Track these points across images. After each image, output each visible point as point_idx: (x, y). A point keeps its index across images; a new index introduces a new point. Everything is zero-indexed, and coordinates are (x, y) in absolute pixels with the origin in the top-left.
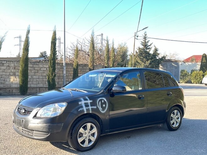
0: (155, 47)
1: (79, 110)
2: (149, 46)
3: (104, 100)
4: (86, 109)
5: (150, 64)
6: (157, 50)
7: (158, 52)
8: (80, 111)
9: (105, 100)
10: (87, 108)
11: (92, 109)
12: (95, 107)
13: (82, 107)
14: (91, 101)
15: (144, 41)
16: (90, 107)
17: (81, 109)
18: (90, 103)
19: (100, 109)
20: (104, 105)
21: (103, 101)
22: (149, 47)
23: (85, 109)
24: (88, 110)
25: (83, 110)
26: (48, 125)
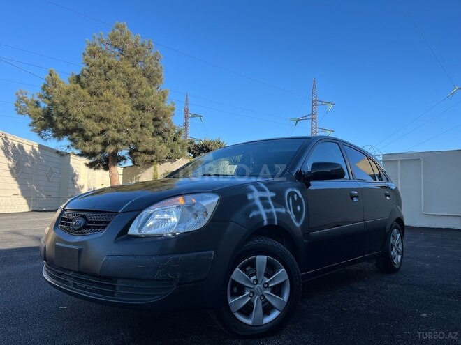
1: (251, 216)
3: (298, 195)
4: (267, 214)
8: (253, 217)
10: (269, 211)
11: (278, 214)
12: (283, 211)
13: (256, 208)
14: (273, 194)
16: (274, 210)
17: (254, 213)
18: (272, 198)
19: (293, 216)
20: (299, 208)
21: (296, 198)
23: (263, 212)
24: (269, 215)
25: (260, 216)
26: (170, 257)
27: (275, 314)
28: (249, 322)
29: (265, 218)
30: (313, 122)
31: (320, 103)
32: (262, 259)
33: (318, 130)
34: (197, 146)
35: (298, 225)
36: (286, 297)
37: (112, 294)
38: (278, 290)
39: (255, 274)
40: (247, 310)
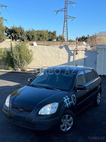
9: (75, 96)
13: (66, 104)
14: (69, 98)
16: (69, 103)
17: (66, 106)
24: (69, 105)
25: (67, 106)
26: (50, 120)
27: (70, 128)
28: (64, 130)
29: (68, 106)
30: (66, 13)
31: (69, 3)
32: (67, 116)
33: (68, 17)
34: (9, 30)
35: (74, 104)
36: (72, 124)
37: (35, 128)
38: (70, 122)
39: (65, 119)
40: (63, 128)
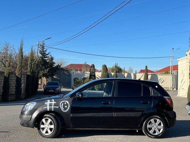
0: (51, 56)
2: (47, 54)
3: (67, 103)
5: (48, 72)
6: (53, 59)
7: (54, 61)
11: (54, 108)
12: (58, 107)
14: (55, 103)
15: (42, 49)
17: (45, 107)
18: (54, 104)
19: (62, 108)
20: (66, 107)
21: (65, 103)
22: (47, 56)
23: (48, 107)
